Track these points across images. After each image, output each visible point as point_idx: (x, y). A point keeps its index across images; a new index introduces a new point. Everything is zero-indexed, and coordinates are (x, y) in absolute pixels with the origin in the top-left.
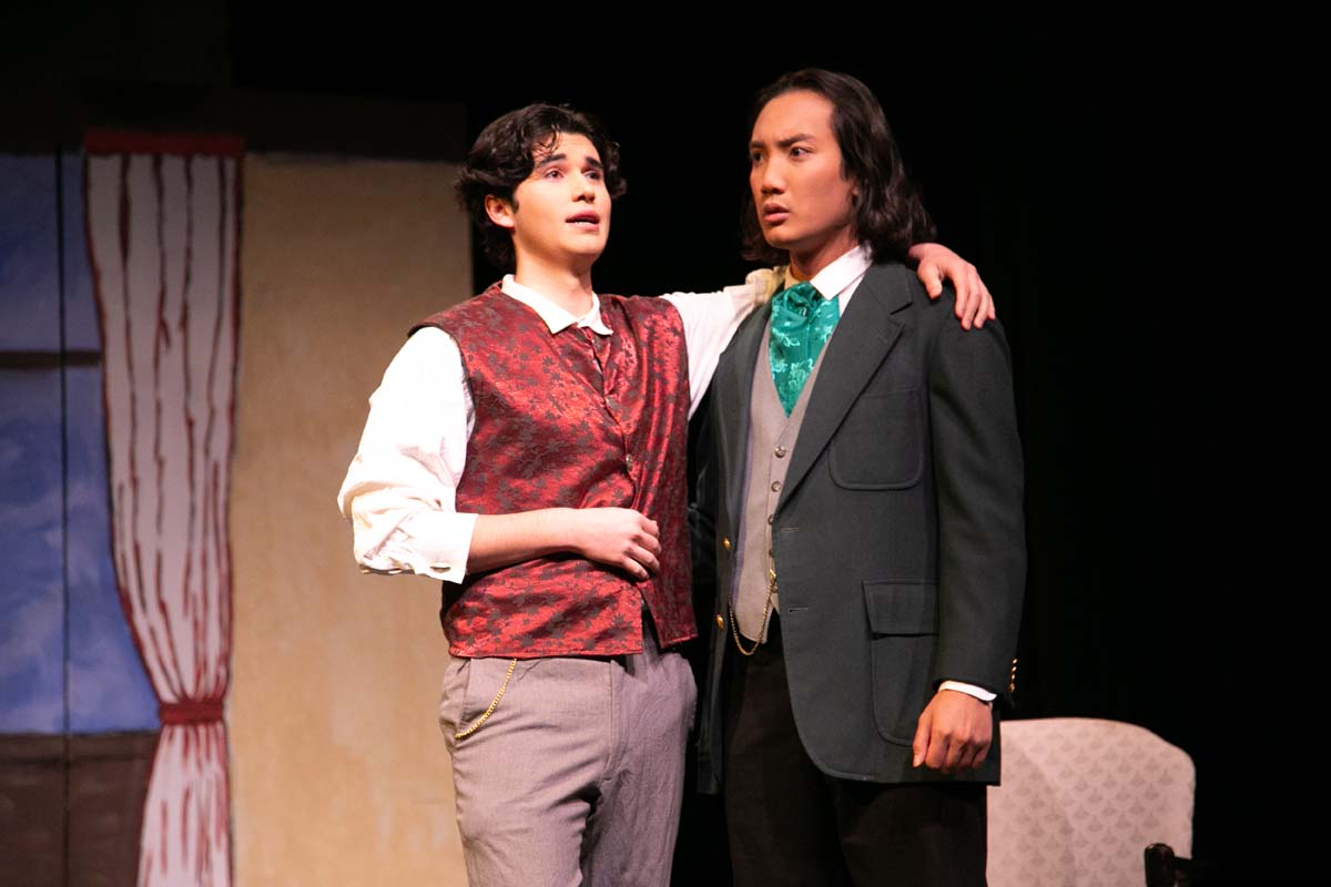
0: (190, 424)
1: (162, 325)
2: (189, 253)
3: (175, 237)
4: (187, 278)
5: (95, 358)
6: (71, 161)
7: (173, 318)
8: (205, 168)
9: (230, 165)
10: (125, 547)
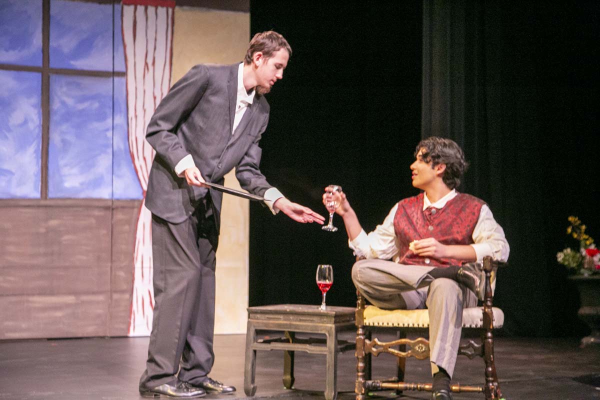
0: (155, 98)
1: (146, 64)
2: (156, 40)
3: (151, 34)
4: (155, 49)
5: (124, 74)
6: (118, 7)
7: (150, 61)
8: (162, 11)
9: (170, 10)
10: (132, 138)
